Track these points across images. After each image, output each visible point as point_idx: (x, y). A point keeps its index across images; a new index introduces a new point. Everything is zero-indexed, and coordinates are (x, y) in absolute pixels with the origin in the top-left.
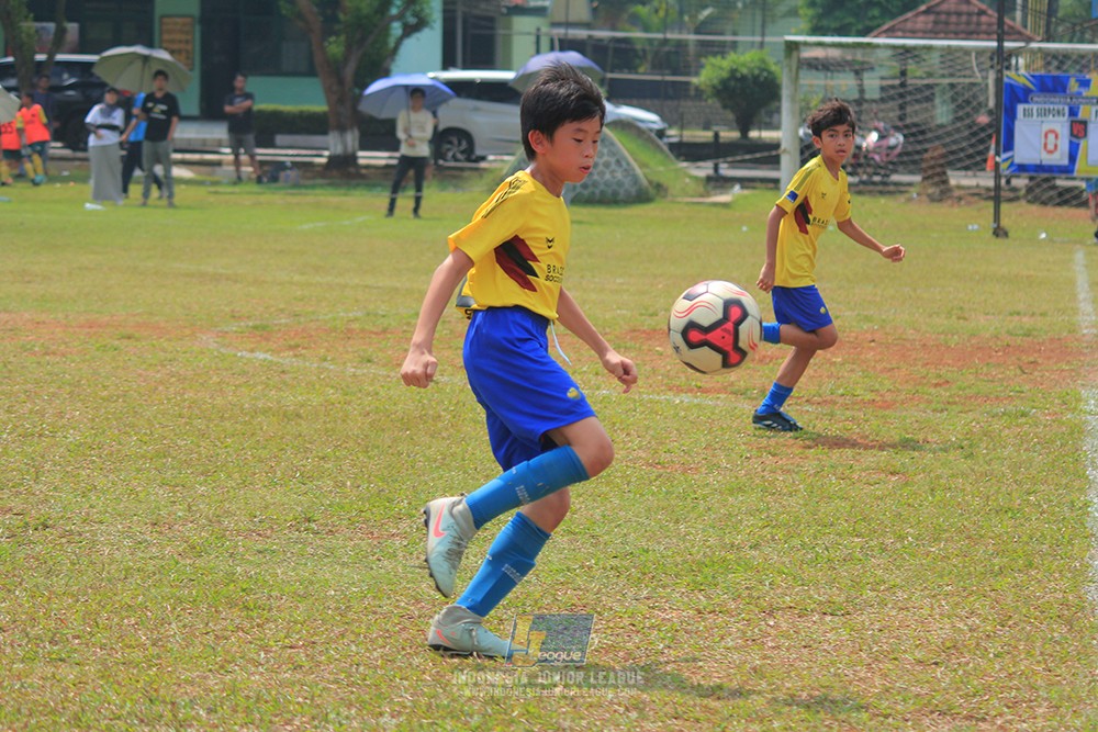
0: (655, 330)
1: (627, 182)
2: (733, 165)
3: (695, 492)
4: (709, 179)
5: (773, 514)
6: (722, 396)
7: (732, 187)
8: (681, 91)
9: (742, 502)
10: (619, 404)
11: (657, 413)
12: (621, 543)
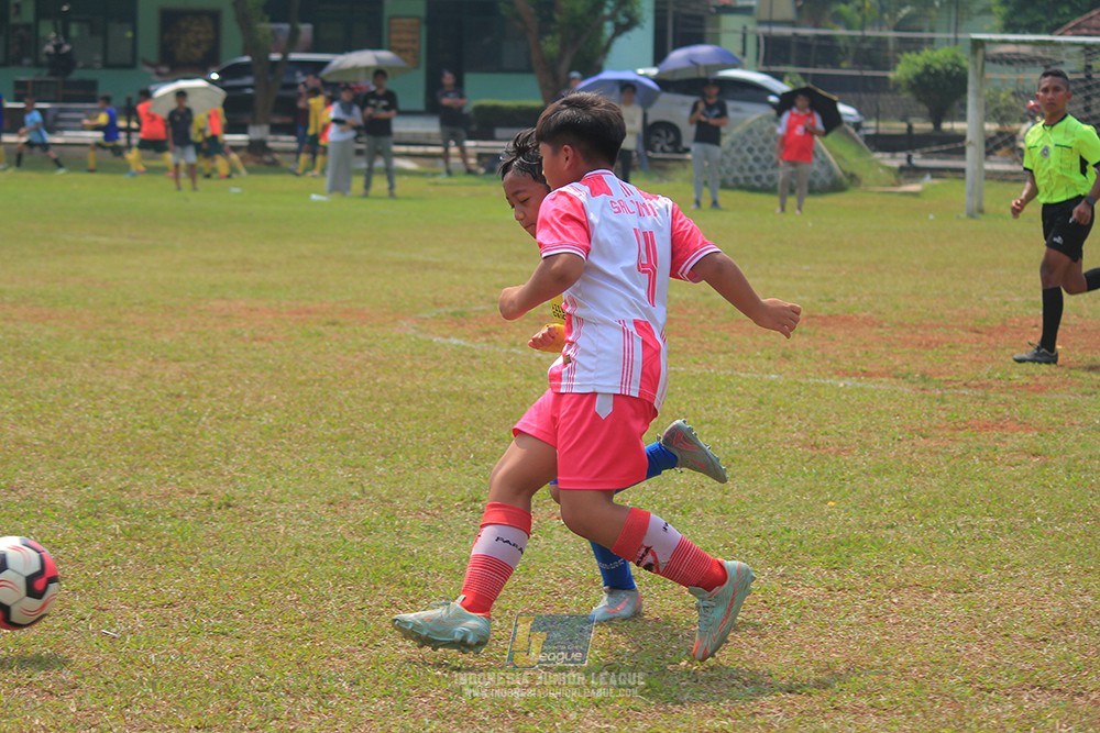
0: (830, 316)
1: (823, 172)
2: (926, 156)
3: (843, 474)
4: (902, 169)
5: (913, 495)
6: (885, 380)
7: (923, 176)
8: (881, 85)
9: (887, 483)
10: (785, 388)
11: (819, 397)
12: (766, 523)
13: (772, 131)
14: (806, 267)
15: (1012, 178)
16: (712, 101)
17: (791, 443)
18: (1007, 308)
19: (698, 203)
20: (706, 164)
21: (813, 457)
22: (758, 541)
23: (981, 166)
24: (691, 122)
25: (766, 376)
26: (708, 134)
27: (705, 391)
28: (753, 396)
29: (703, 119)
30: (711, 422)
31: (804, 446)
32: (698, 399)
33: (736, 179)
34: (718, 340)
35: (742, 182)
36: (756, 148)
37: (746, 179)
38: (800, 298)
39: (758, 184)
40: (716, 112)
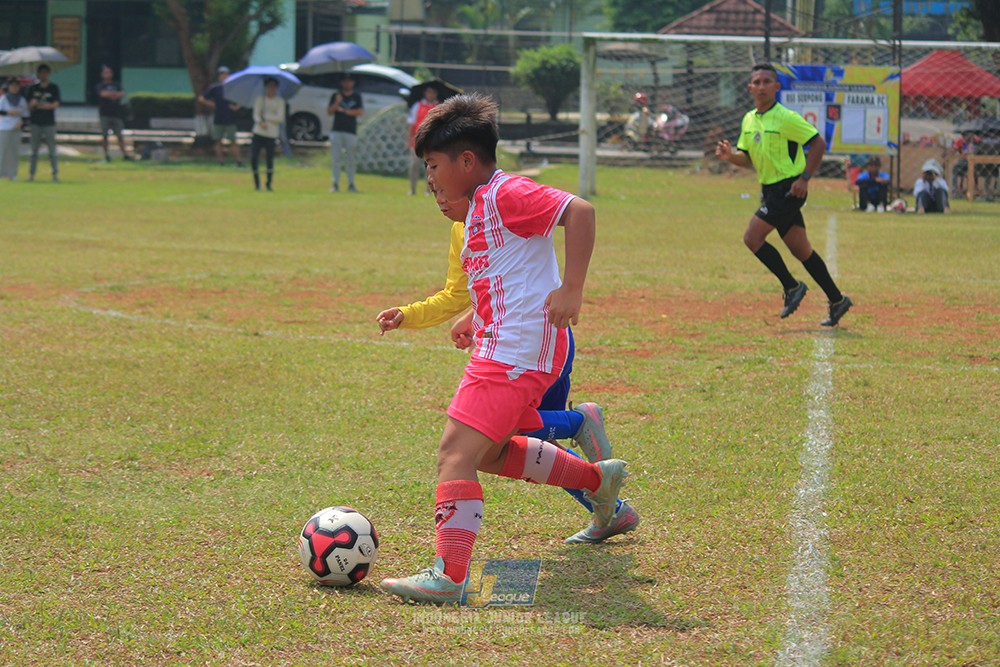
2: (544, 143)
4: (522, 155)
7: (541, 162)
8: (503, 79)
10: (415, 355)
11: (446, 363)
12: (397, 478)
13: (403, 120)
14: (435, 245)
15: (622, 163)
16: (348, 94)
17: (421, 405)
18: (617, 280)
19: (336, 186)
20: (344, 150)
21: (441, 417)
22: (391, 494)
23: (593, 152)
24: (330, 113)
25: (398, 344)
26: (345, 124)
27: (342, 358)
28: (386, 362)
29: (341, 109)
30: (348, 386)
31: (433, 407)
32: (336, 365)
33: (371, 165)
34: (354, 311)
35: (376, 167)
36: (389, 136)
37: (380, 164)
38: (429, 272)
39: (391, 169)
40: (352, 103)
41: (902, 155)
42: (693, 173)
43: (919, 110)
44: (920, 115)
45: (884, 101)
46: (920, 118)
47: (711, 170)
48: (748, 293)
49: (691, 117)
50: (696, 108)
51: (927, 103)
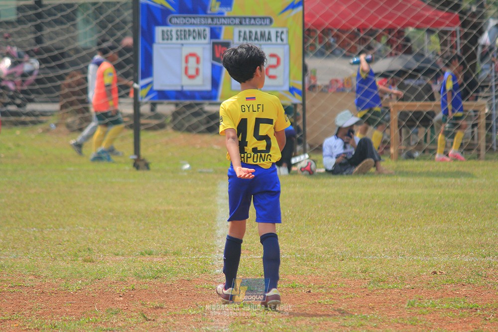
41: (307, 102)
42: (47, 131)
43: (328, 46)
44: (328, 53)
45: (284, 36)
46: (328, 56)
47: (68, 126)
48: (122, 281)
49: (42, 61)
50: (48, 50)
51: (337, 36)
